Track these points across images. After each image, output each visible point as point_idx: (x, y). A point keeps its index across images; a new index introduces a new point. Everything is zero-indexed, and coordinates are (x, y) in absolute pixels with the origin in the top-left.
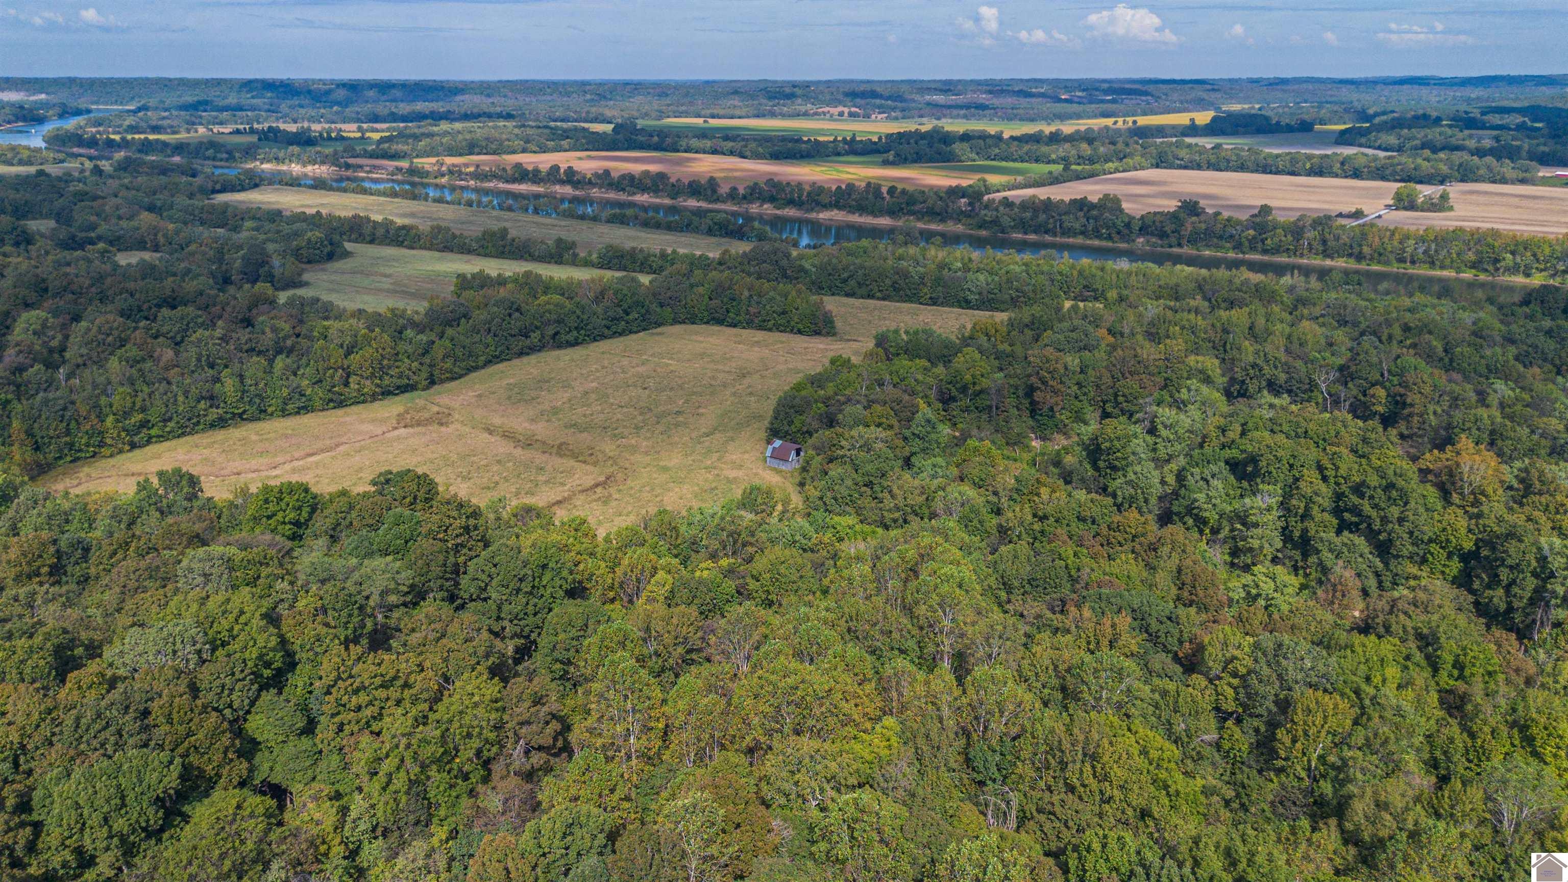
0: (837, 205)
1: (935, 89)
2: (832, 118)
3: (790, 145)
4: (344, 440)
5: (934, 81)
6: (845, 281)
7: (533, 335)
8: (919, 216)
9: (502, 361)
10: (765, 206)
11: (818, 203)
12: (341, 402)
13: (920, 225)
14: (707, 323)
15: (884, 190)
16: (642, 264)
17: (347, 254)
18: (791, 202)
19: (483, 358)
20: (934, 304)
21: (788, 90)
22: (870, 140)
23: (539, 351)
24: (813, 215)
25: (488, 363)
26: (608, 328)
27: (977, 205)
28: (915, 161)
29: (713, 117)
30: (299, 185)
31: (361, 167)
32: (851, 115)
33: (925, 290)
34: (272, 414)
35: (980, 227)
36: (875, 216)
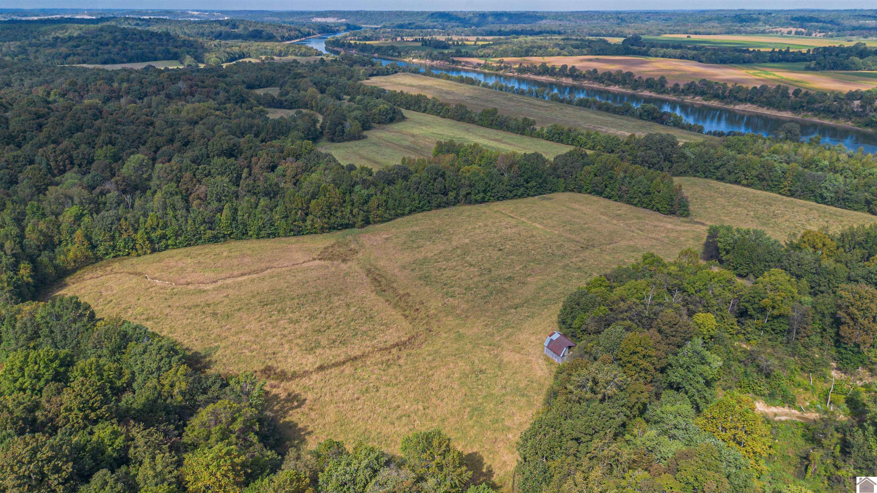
0: (751, 100)
1: (870, 16)
2: (782, 35)
3: (737, 54)
4: (275, 264)
5: (871, 10)
6: (717, 168)
7: (450, 193)
8: (817, 112)
9: (424, 210)
10: (697, 98)
11: (736, 98)
12: (299, 232)
13: (816, 120)
14: (590, 193)
15: (791, 91)
16: (573, 140)
17: (403, 118)
18: (716, 96)
19: (408, 208)
20: (792, 195)
21: (755, 16)
22: (800, 52)
23: (454, 205)
24: (731, 107)
25: (410, 212)
26: (511, 192)
27: (868, 108)
28: (832, 69)
29: (696, 33)
30: (419, 73)
31: (460, 62)
32: (797, 33)
33: (785, 183)
34: (251, 236)
35: (867, 125)
36: (780, 110)
